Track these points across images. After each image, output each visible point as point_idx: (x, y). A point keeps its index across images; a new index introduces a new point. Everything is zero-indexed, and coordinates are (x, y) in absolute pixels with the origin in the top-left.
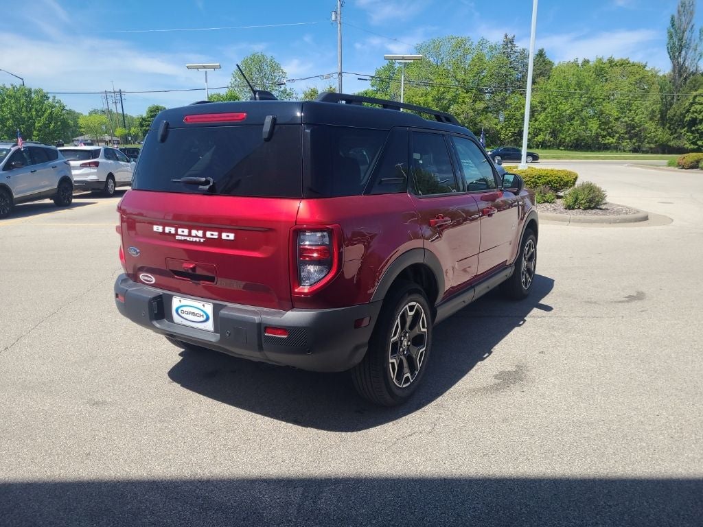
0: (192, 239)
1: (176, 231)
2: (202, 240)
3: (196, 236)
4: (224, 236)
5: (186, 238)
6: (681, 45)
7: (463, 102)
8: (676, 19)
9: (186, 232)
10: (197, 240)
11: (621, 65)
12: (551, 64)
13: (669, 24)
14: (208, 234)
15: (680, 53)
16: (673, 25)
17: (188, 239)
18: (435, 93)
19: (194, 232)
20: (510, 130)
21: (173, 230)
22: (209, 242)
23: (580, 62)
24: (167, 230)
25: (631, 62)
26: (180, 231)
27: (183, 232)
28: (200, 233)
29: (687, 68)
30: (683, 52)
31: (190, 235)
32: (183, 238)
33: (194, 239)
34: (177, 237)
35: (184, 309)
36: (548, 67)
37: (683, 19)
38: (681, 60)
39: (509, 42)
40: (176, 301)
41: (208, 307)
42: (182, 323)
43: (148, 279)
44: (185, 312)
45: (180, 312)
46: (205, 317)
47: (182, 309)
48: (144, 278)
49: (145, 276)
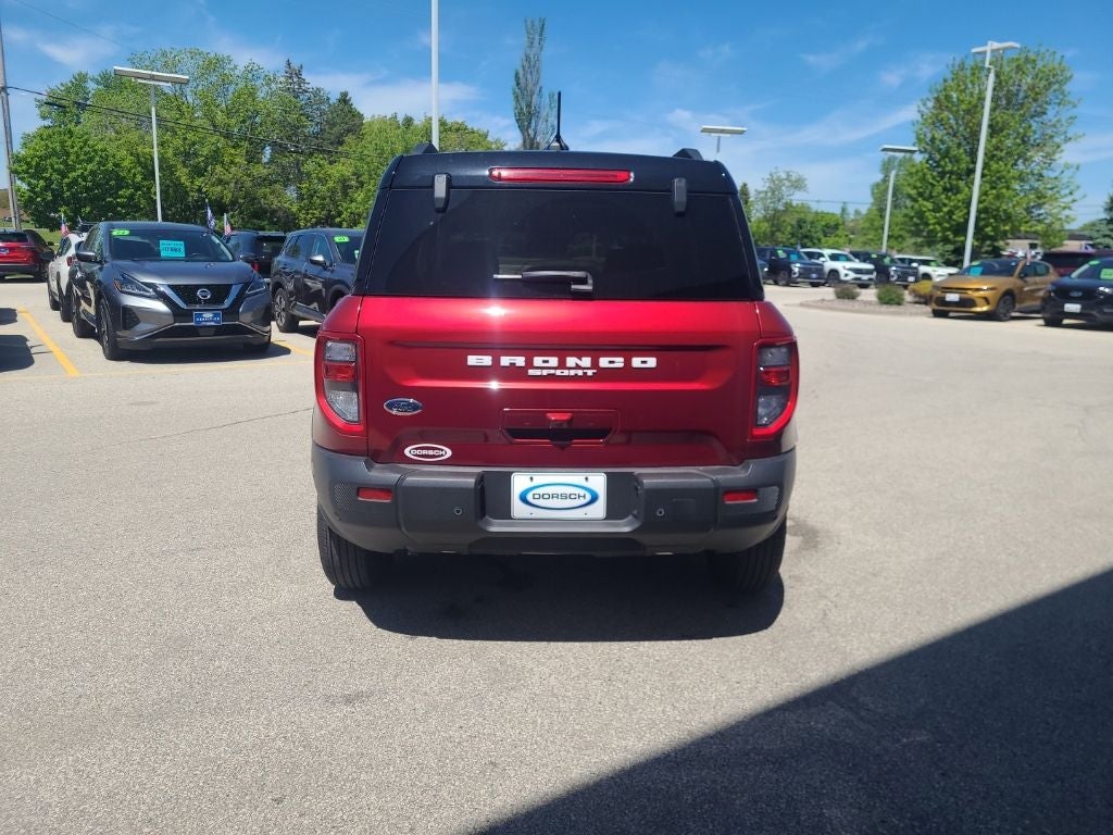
0: (566, 373)
1: (529, 361)
2: (590, 373)
3: (578, 367)
4: (636, 362)
5: (552, 371)
6: (530, 113)
7: (232, 162)
8: (521, 76)
9: (554, 361)
10: (579, 372)
11: (458, 130)
12: (361, 116)
13: (514, 83)
14: (604, 362)
15: (530, 123)
16: (518, 84)
17: (558, 372)
18: (178, 142)
19: (571, 361)
20: (313, 214)
21: (520, 361)
23: (400, 119)
24: (506, 361)
25: (469, 127)
26: (538, 361)
27: (545, 362)
28: (586, 362)
29: (538, 144)
30: (533, 121)
31: (562, 365)
32: (545, 372)
33: (572, 373)
34: (531, 372)
35: (541, 491)
36: (357, 121)
37: (529, 76)
38: (531, 132)
39: (294, 74)
40: (520, 481)
41: (598, 481)
42: (533, 516)
43: (431, 452)
44: (542, 496)
45: (529, 497)
46: (588, 497)
47: (535, 491)
48: (417, 452)
49: (422, 448)
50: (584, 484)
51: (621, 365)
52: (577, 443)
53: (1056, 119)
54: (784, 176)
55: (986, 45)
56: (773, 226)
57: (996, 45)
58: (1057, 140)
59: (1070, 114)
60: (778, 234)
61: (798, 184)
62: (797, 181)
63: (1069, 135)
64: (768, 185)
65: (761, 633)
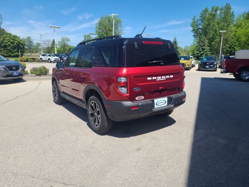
1: (157, 78)
2: (165, 79)
4: (171, 76)
9: (160, 77)
10: (164, 79)
14: (167, 77)
17: (161, 80)
19: (163, 77)
21: (155, 78)
22: (167, 79)
24: (153, 78)
26: (158, 78)
27: (159, 78)
28: (164, 77)
31: (161, 78)
32: (159, 80)
34: (157, 80)
35: (159, 102)
40: (156, 101)
41: (166, 99)
42: (158, 107)
43: (140, 98)
44: (159, 103)
45: (157, 104)
46: (165, 102)
47: (158, 102)
48: (138, 98)
49: (139, 97)
50: (164, 100)
51: (169, 77)
52: (163, 93)
53: (120, 29)
54: (65, 38)
55: (112, 14)
56: (64, 49)
57: (114, 15)
58: (121, 33)
59: (122, 29)
60: (65, 51)
61: (68, 40)
62: (68, 39)
63: (123, 32)
64: (61, 40)
65: (175, 124)
